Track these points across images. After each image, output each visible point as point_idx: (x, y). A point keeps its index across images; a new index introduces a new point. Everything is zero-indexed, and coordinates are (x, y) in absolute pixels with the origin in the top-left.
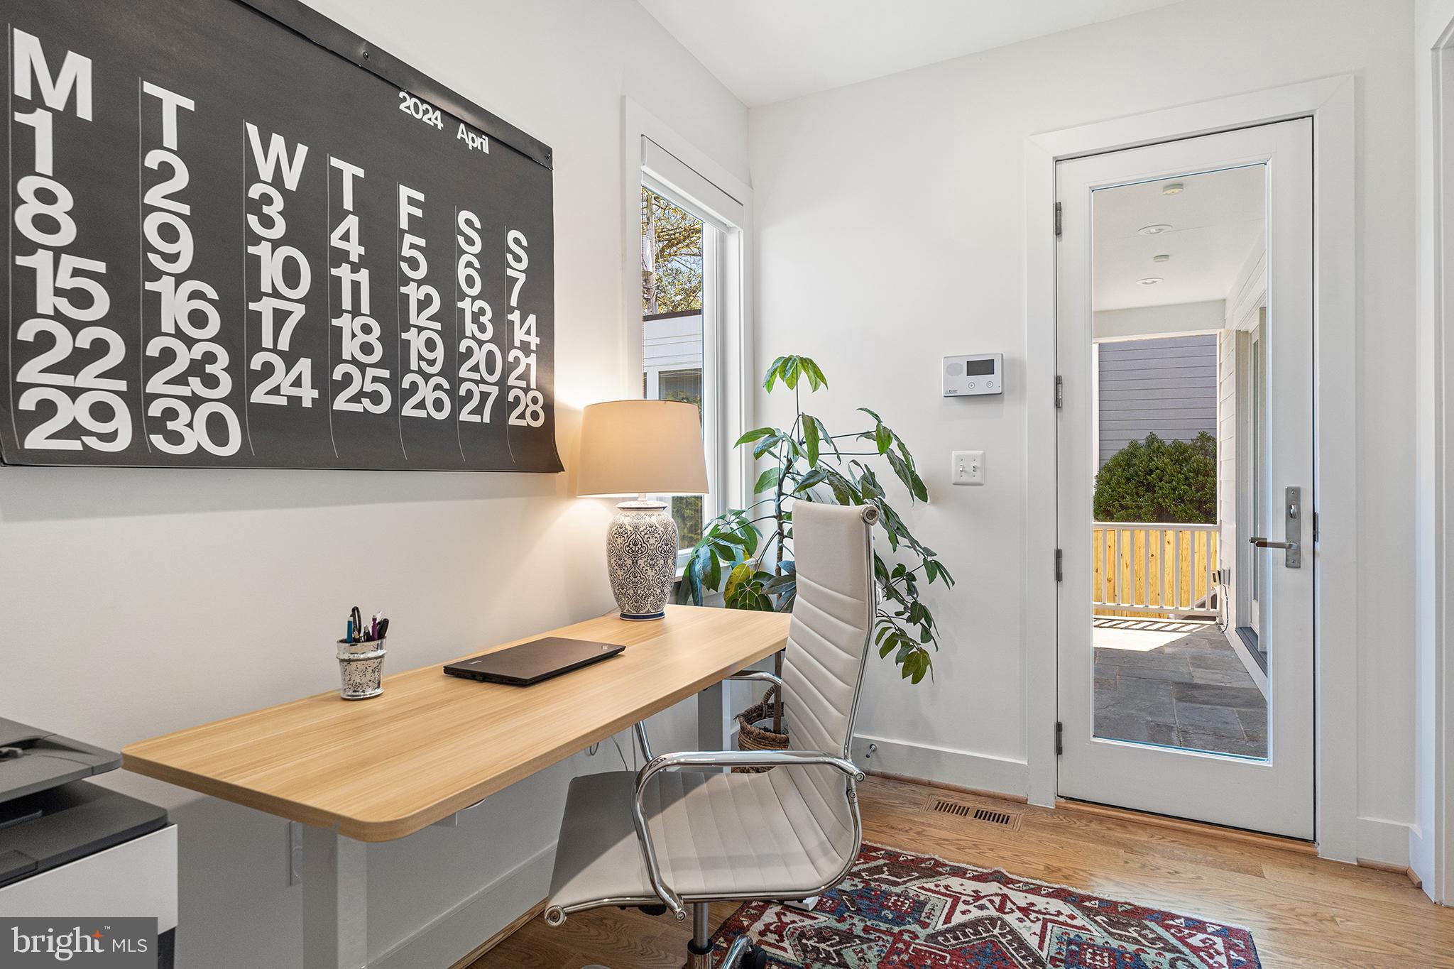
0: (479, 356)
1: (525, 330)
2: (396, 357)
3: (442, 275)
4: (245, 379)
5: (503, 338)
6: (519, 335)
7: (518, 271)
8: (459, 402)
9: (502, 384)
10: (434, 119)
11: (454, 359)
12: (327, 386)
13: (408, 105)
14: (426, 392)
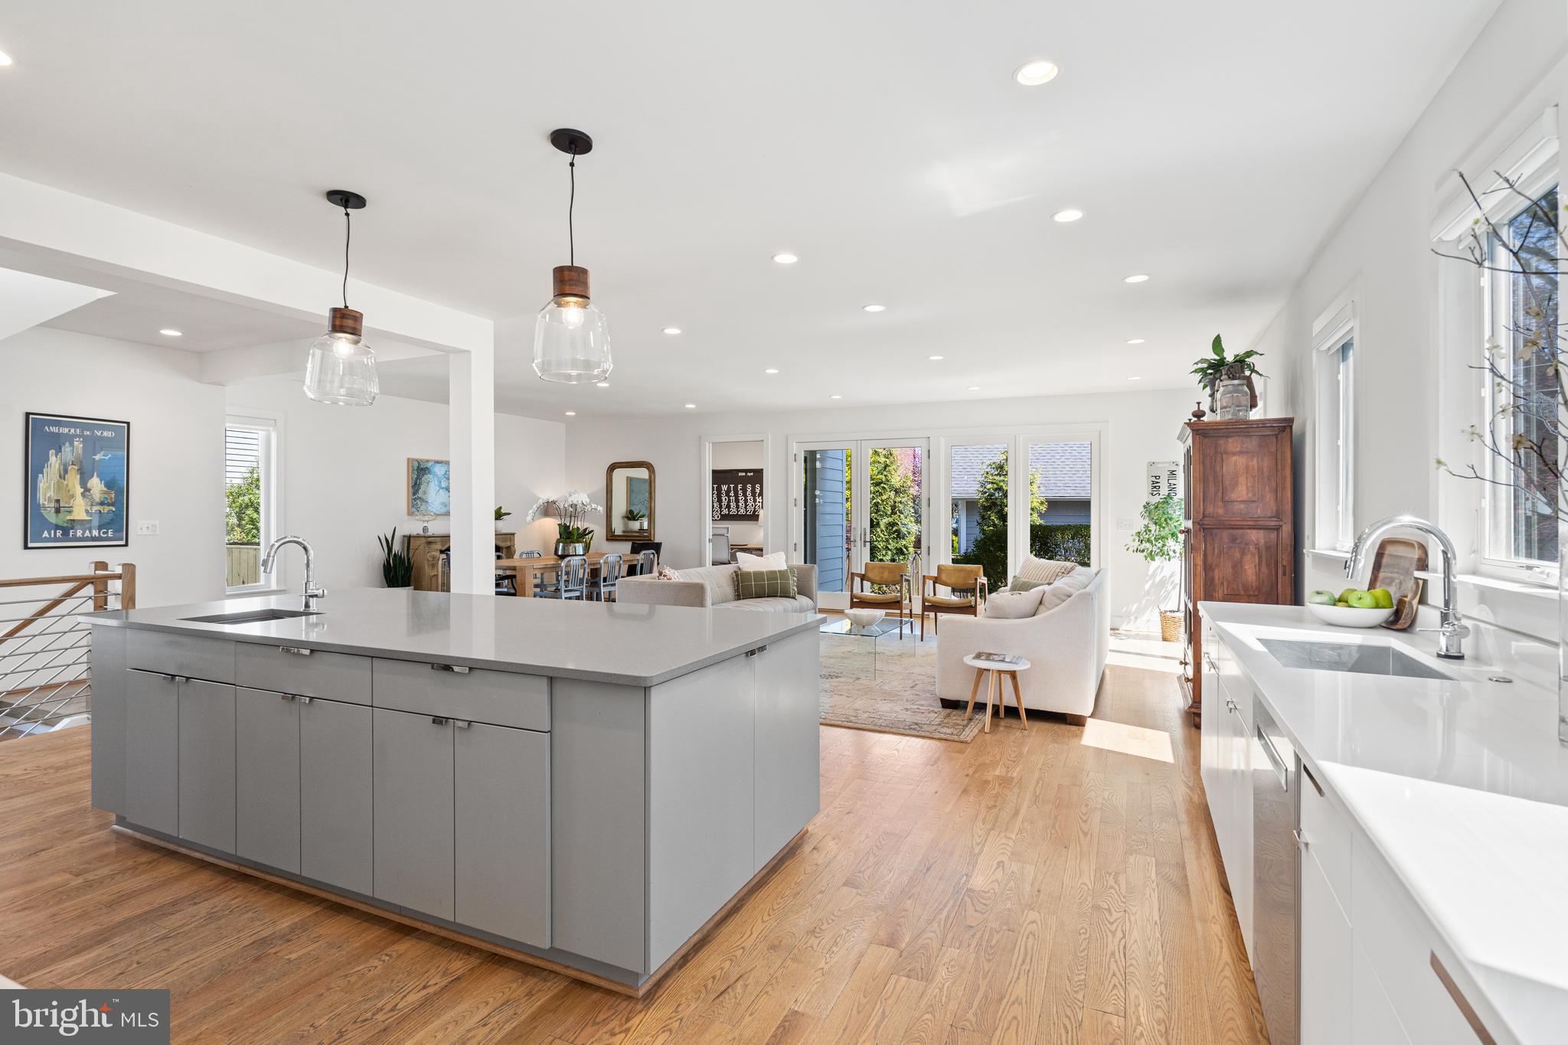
0: (750, 505)
1: (759, 499)
2: (738, 507)
3: (745, 495)
4: (721, 512)
5: (755, 501)
6: (758, 500)
7: (758, 491)
8: (747, 512)
9: (755, 508)
10: (744, 474)
11: (746, 506)
12: (729, 511)
13: (740, 474)
14: (742, 511)
